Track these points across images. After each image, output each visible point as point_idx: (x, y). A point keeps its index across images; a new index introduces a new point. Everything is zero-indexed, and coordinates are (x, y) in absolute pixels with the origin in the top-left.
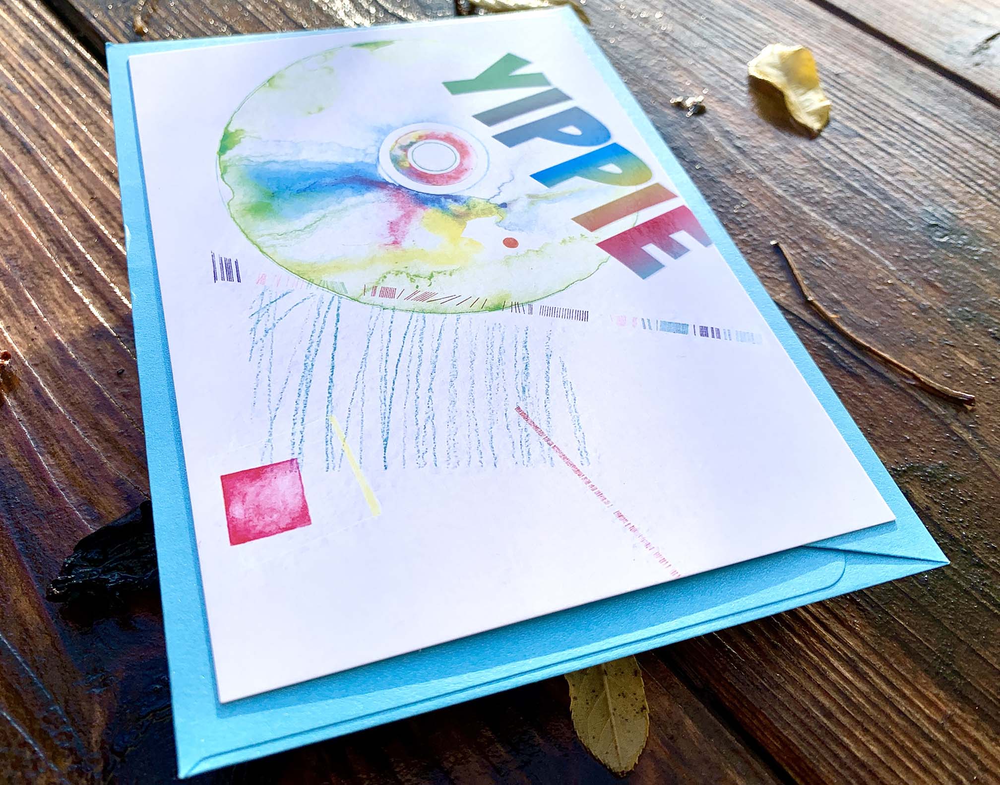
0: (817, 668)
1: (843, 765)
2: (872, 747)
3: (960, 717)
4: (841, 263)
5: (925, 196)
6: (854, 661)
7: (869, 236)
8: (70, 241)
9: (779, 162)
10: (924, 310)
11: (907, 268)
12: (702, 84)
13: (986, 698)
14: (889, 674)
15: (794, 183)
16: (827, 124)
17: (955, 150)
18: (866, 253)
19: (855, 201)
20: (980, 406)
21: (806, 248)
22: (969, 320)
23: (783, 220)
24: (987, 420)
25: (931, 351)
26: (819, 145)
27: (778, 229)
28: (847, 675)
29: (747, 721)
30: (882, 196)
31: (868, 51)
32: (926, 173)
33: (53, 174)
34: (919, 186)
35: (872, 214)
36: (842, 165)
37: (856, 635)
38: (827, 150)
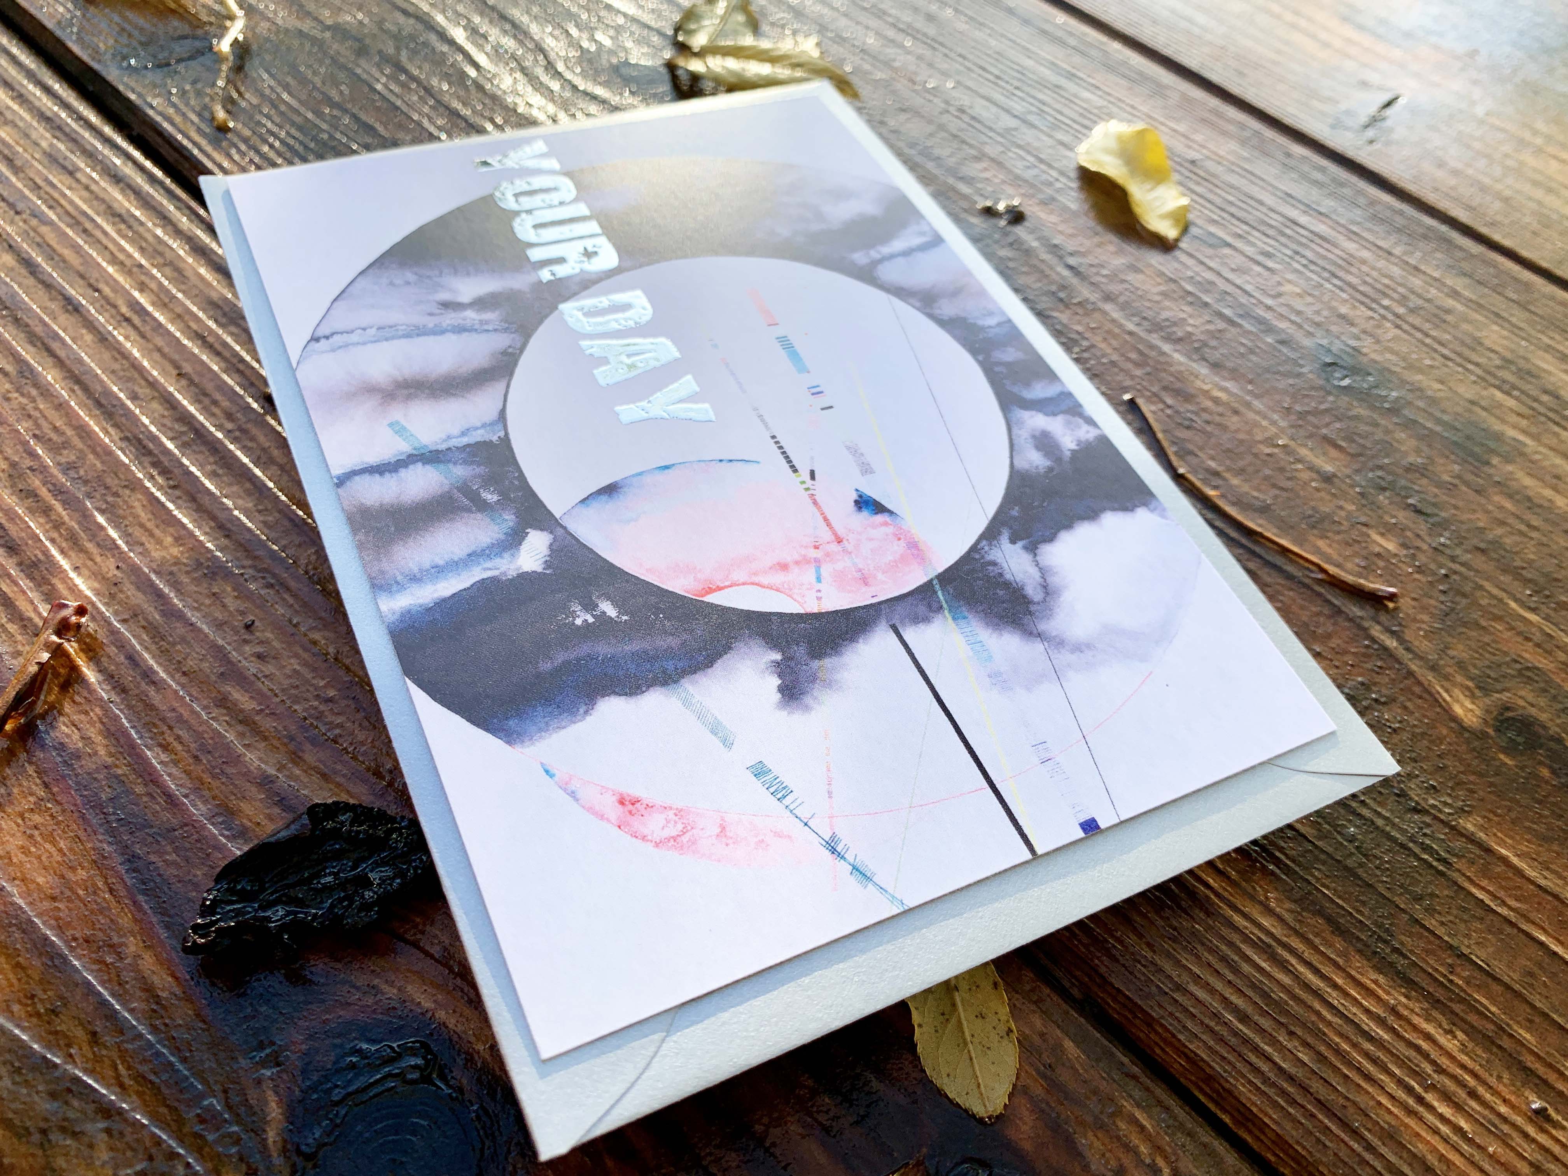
0: (1224, 959)
1: (1266, 1080)
2: (1300, 1055)
3: (1406, 1007)
4: (1217, 419)
5: (1318, 325)
6: (1270, 946)
7: (1250, 382)
8: (154, 439)
9: (1126, 286)
10: (1328, 479)
11: (1300, 422)
12: (1017, 181)
13: (1436, 980)
14: (1315, 959)
15: (1149, 314)
16: (1185, 230)
17: (1350, 261)
18: (1248, 405)
19: (1229, 336)
20: (1406, 604)
21: (1169, 401)
22: (1384, 489)
23: (1137, 365)
24: (1415, 620)
25: (1339, 533)
26: (1176, 259)
27: (1132, 377)
28: (1264, 965)
29: (1141, 1035)
30: (1262, 327)
31: (1231, 128)
32: (1316, 293)
33: (118, 341)
34: (1309, 312)
35: (1251, 351)
36: (1208, 286)
37: (1270, 912)
38: (1187, 267)
